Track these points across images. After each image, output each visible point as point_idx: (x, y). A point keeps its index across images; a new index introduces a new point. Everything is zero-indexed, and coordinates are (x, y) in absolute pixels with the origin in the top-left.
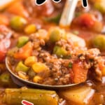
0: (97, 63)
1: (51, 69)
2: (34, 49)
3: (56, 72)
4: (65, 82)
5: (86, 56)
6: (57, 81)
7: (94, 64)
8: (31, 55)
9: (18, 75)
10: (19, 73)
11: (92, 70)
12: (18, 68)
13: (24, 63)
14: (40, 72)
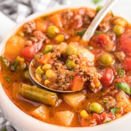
0: (92, 79)
1: (58, 77)
2: (52, 58)
3: (61, 79)
4: (65, 89)
5: (84, 72)
6: (60, 87)
7: (90, 79)
8: (48, 63)
9: (35, 76)
10: (36, 75)
11: (88, 82)
12: (36, 71)
13: (41, 68)
14: (49, 77)
